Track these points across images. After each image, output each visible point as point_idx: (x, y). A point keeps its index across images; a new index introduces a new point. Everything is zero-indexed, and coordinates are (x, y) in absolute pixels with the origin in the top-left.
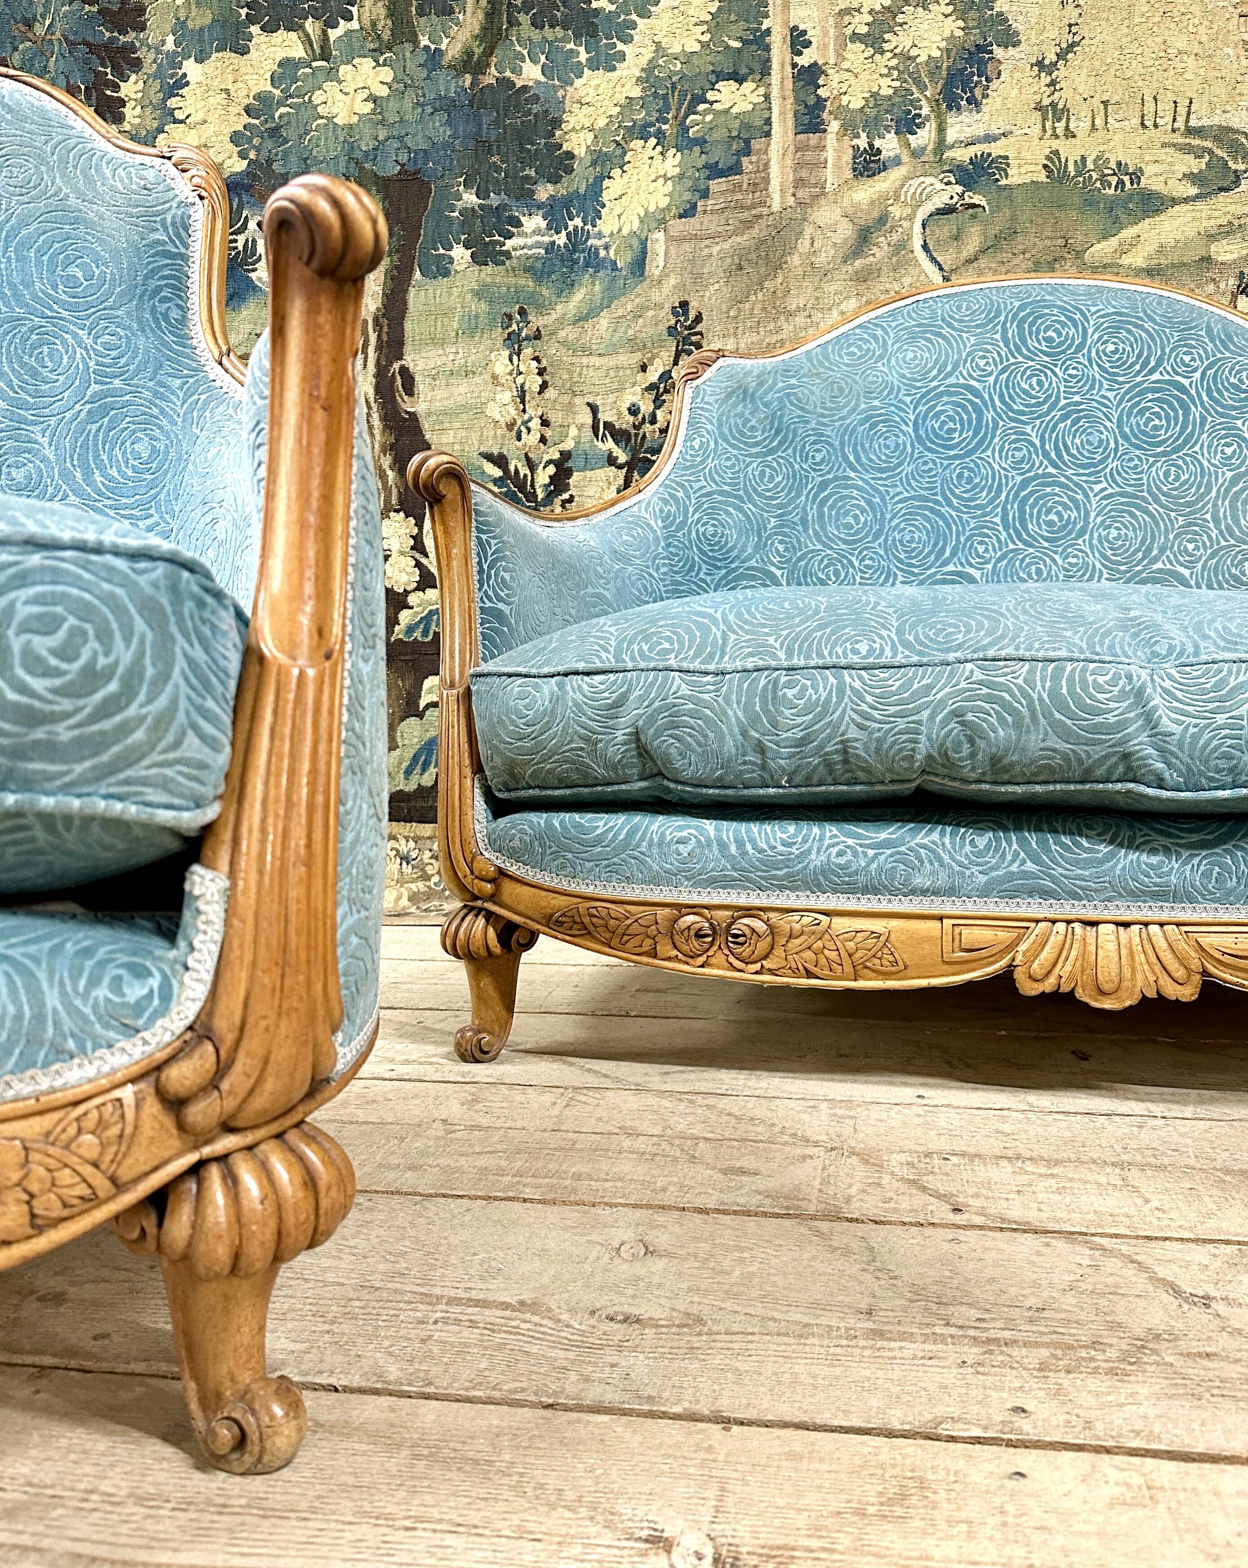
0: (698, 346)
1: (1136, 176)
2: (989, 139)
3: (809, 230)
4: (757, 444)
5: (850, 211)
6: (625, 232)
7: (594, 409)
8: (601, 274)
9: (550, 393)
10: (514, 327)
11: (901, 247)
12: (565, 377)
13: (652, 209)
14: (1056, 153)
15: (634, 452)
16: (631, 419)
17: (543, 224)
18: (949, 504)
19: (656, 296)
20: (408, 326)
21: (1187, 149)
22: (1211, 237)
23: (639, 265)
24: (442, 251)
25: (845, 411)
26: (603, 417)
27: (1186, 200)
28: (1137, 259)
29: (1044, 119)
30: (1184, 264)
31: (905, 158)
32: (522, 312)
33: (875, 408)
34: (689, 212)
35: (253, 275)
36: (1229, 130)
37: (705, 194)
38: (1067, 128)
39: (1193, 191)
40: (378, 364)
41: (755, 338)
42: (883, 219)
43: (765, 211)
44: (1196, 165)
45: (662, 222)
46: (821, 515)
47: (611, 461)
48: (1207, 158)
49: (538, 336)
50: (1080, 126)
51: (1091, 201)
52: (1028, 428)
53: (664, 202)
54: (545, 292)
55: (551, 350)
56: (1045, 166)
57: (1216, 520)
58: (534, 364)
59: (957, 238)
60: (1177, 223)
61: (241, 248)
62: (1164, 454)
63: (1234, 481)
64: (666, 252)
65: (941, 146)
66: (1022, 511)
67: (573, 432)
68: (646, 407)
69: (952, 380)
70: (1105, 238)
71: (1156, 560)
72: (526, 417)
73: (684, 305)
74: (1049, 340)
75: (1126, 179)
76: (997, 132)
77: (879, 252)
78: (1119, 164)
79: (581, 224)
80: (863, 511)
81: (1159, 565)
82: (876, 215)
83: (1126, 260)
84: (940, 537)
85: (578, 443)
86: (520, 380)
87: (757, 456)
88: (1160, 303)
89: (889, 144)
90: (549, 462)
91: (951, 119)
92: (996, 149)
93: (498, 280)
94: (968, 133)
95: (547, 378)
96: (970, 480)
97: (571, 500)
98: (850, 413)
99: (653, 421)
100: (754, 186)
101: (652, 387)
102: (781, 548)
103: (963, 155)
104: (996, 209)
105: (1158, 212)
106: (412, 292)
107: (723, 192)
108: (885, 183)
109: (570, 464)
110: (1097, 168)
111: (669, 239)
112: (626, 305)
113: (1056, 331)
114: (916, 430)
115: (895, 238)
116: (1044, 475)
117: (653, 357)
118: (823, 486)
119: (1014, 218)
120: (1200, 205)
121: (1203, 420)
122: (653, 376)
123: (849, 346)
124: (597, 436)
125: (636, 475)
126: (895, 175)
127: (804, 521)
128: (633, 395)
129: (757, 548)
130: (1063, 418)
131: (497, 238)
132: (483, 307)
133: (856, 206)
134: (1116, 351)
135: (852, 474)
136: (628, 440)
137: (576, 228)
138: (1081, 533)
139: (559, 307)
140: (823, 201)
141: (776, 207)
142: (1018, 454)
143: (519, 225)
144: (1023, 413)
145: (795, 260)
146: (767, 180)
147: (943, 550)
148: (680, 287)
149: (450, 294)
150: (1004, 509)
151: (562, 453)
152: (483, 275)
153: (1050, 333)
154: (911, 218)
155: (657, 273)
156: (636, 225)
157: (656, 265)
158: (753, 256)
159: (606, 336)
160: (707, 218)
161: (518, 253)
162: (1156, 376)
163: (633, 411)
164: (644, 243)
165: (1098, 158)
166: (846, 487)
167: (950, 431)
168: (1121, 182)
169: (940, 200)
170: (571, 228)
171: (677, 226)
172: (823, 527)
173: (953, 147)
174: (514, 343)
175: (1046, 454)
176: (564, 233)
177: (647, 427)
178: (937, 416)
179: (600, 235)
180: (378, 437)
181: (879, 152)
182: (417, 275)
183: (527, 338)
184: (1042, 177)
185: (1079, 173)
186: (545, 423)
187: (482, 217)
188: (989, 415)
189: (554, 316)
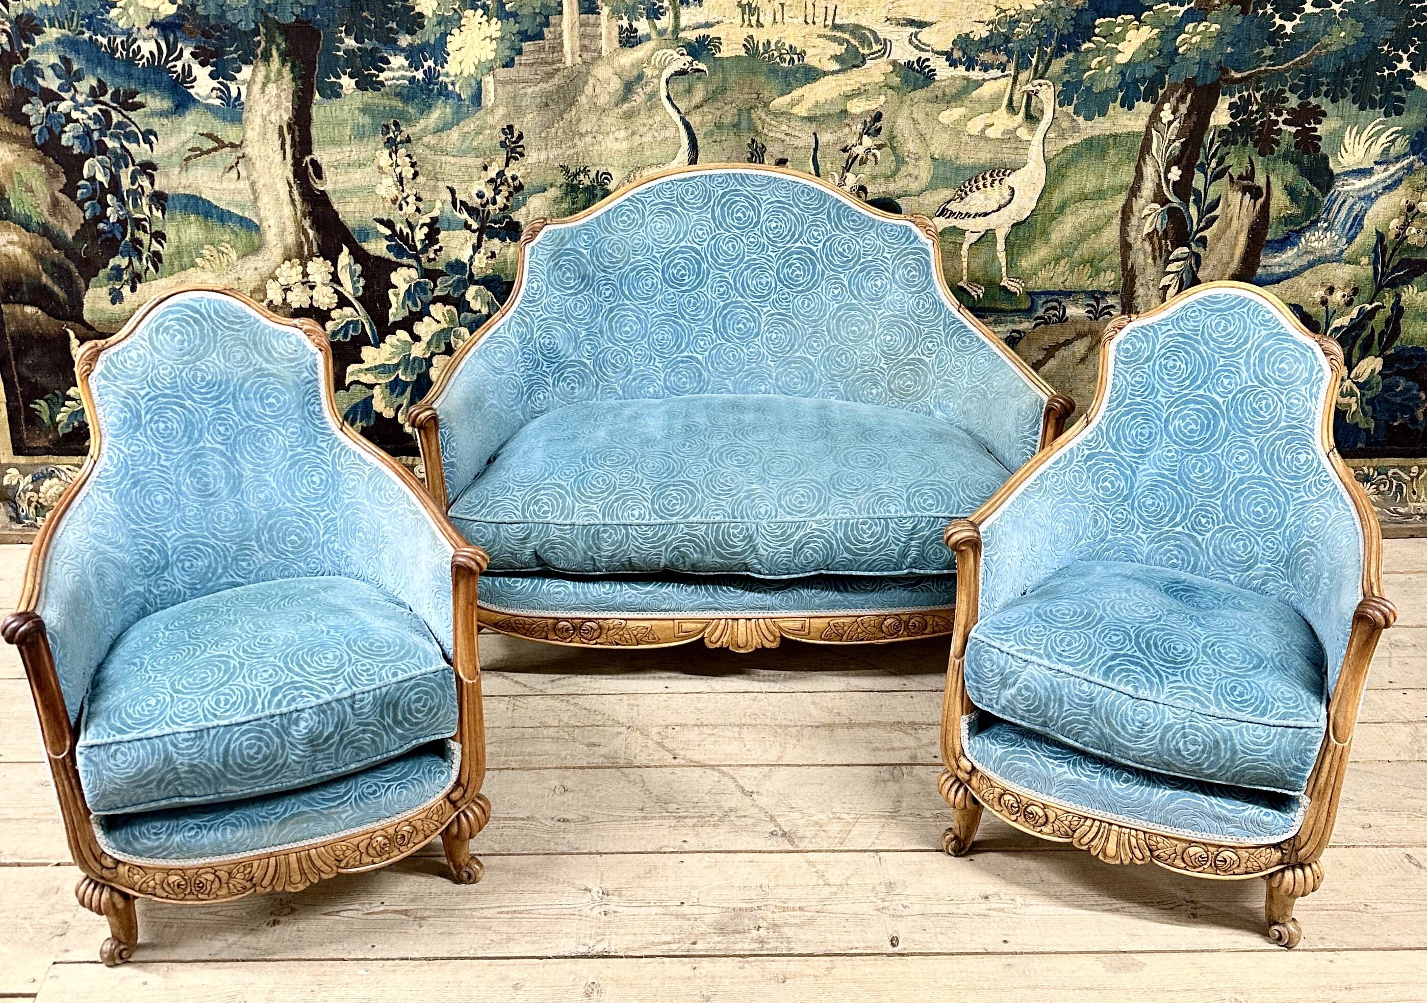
0: (522, 155)
1: (802, 55)
2: (708, 25)
3: (591, 81)
4: (571, 288)
5: (619, 71)
6: (465, 74)
7: (452, 191)
8: (450, 101)
9: (421, 179)
10: (391, 135)
11: (653, 96)
12: (430, 168)
13: (483, 60)
14: (751, 37)
15: (483, 221)
16: (479, 201)
17: (406, 63)
18: (684, 318)
19: (491, 120)
20: (314, 132)
21: (834, 39)
22: (848, 97)
23: (477, 98)
24: (333, 79)
25: (621, 265)
26: (460, 197)
27: (833, 73)
28: (801, 110)
29: (744, 13)
30: (830, 115)
31: (654, 36)
32: (396, 124)
33: (638, 261)
34: (509, 64)
35: (191, 91)
36: (858, 27)
37: (520, 52)
38: (758, 21)
39: (836, 67)
40: (294, 157)
41: (560, 151)
42: (640, 77)
43: (561, 66)
44: (839, 50)
45: (491, 69)
46: (611, 327)
47: (467, 226)
48: (846, 45)
49: (408, 140)
50: (766, 19)
51: (774, 71)
52: (727, 274)
53: (492, 56)
54: (410, 110)
55: (419, 150)
56: (744, 45)
57: (829, 331)
58: (408, 159)
59: (689, 91)
60: (826, 88)
61: (180, 71)
62: (802, 291)
63: (839, 309)
64: (495, 90)
65: (677, 29)
66: (724, 321)
67: (438, 205)
68: (489, 194)
69: (683, 244)
70: (782, 95)
71: (797, 351)
72: (405, 195)
73: (510, 127)
74: (739, 219)
75: (795, 57)
76: (713, 21)
77: (639, 97)
78: (791, 47)
79: (433, 66)
80: (635, 323)
81: (798, 354)
82: (635, 73)
83: (795, 111)
84: (678, 336)
85: (442, 212)
86: (398, 170)
87: (571, 295)
88: (803, 192)
89: (642, 26)
90: (423, 225)
91: (683, 11)
92: (712, 33)
93: (376, 101)
94: (694, 21)
95: (418, 169)
96: (694, 305)
97: (441, 248)
98: (625, 265)
99: (494, 203)
100: (553, 49)
101: (492, 181)
102: (589, 348)
103: (691, 36)
104: (713, 73)
105: (815, 80)
106: (314, 109)
107: (532, 52)
108: (640, 52)
109: (437, 226)
110: (777, 49)
111: (497, 82)
112: (469, 125)
113: (743, 213)
114: (663, 275)
115: (648, 89)
116: (736, 302)
117: (491, 161)
118: (611, 310)
119: (725, 80)
120: (841, 76)
121: (823, 272)
122: (492, 173)
123: (623, 215)
124: (455, 207)
125: (485, 238)
126: (647, 47)
127: (601, 332)
128: (479, 185)
129: (575, 349)
130: (747, 268)
131: (373, 71)
132: (366, 120)
133: (623, 69)
134: (776, 227)
135: (628, 302)
136: (478, 214)
137: (429, 68)
138: (757, 335)
139: (422, 121)
140: (600, 63)
141: (569, 63)
142: (722, 290)
143: (388, 62)
144: (724, 265)
145: (583, 99)
146: (561, 45)
147: (681, 344)
148: (507, 116)
149: (342, 110)
150: (714, 321)
151: (432, 218)
152: (365, 98)
153: (740, 214)
154: (659, 77)
155: (490, 104)
156: (473, 70)
157: (489, 98)
158: (555, 97)
159: (458, 144)
160: (522, 68)
161: (390, 83)
162: (798, 244)
163: (480, 195)
164: (479, 83)
165: (778, 42)
166: (625, 310)
167: (683, 275)
168: (792, 59)
169: (677, 66)
170: (426, 67)
171: (502, 73)
172: (613, 334)
173: (684, 30)
174: (392, 145)
175: (737, 290)
176: (421, 71)
177: (490, 207)
178: (675, 266)
179: (447, 75)
180: (299, 207)
181: (636, 30)
182: (317, 96)
183: (401, 142)
184: (743, 53)
185: (766, 52)
186: (419, 199)
187: (361, 57)
188: (705, 266)
189: (419, 127)
